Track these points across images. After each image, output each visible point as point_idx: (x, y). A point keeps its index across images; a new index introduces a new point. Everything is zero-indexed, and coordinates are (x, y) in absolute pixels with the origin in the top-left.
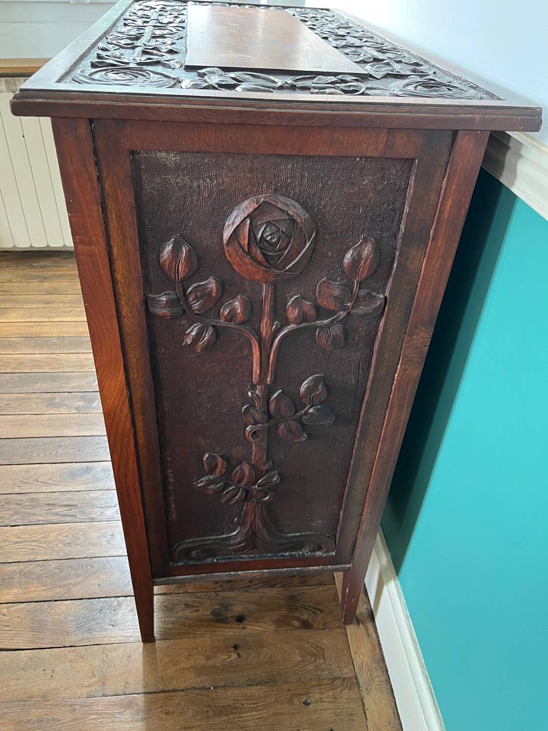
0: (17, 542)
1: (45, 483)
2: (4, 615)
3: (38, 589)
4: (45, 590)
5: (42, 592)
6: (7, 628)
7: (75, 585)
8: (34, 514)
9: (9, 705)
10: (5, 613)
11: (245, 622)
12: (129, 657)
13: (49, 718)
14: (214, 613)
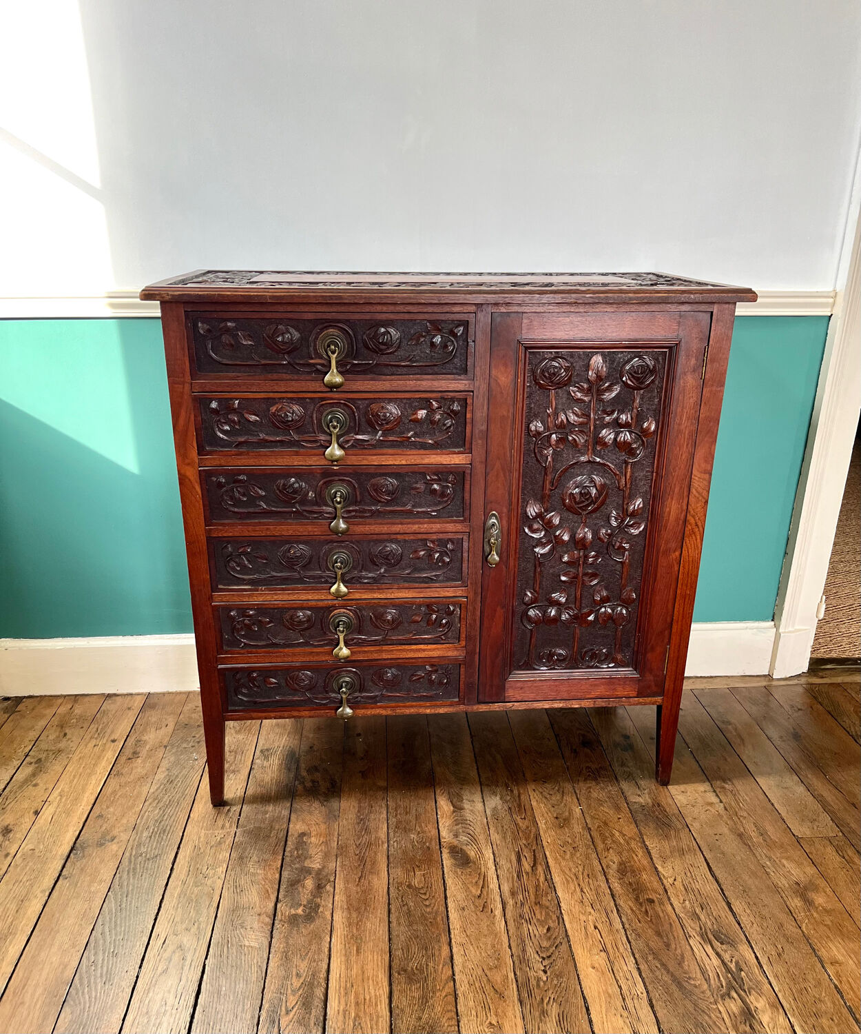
0: (582, 891)
1: (482, 887)
2: (675, 880)
3: (637, 861)
4: (636, 855)
5: (639, 856)
6: (689, 874)
7: (624, 835)
8: (537, 887)
9: (757, 855)
10: (673, 879)
11: (628, 734)
12: (683, 792)
13: (756, 830)
14: (625, 749)
